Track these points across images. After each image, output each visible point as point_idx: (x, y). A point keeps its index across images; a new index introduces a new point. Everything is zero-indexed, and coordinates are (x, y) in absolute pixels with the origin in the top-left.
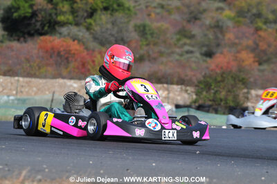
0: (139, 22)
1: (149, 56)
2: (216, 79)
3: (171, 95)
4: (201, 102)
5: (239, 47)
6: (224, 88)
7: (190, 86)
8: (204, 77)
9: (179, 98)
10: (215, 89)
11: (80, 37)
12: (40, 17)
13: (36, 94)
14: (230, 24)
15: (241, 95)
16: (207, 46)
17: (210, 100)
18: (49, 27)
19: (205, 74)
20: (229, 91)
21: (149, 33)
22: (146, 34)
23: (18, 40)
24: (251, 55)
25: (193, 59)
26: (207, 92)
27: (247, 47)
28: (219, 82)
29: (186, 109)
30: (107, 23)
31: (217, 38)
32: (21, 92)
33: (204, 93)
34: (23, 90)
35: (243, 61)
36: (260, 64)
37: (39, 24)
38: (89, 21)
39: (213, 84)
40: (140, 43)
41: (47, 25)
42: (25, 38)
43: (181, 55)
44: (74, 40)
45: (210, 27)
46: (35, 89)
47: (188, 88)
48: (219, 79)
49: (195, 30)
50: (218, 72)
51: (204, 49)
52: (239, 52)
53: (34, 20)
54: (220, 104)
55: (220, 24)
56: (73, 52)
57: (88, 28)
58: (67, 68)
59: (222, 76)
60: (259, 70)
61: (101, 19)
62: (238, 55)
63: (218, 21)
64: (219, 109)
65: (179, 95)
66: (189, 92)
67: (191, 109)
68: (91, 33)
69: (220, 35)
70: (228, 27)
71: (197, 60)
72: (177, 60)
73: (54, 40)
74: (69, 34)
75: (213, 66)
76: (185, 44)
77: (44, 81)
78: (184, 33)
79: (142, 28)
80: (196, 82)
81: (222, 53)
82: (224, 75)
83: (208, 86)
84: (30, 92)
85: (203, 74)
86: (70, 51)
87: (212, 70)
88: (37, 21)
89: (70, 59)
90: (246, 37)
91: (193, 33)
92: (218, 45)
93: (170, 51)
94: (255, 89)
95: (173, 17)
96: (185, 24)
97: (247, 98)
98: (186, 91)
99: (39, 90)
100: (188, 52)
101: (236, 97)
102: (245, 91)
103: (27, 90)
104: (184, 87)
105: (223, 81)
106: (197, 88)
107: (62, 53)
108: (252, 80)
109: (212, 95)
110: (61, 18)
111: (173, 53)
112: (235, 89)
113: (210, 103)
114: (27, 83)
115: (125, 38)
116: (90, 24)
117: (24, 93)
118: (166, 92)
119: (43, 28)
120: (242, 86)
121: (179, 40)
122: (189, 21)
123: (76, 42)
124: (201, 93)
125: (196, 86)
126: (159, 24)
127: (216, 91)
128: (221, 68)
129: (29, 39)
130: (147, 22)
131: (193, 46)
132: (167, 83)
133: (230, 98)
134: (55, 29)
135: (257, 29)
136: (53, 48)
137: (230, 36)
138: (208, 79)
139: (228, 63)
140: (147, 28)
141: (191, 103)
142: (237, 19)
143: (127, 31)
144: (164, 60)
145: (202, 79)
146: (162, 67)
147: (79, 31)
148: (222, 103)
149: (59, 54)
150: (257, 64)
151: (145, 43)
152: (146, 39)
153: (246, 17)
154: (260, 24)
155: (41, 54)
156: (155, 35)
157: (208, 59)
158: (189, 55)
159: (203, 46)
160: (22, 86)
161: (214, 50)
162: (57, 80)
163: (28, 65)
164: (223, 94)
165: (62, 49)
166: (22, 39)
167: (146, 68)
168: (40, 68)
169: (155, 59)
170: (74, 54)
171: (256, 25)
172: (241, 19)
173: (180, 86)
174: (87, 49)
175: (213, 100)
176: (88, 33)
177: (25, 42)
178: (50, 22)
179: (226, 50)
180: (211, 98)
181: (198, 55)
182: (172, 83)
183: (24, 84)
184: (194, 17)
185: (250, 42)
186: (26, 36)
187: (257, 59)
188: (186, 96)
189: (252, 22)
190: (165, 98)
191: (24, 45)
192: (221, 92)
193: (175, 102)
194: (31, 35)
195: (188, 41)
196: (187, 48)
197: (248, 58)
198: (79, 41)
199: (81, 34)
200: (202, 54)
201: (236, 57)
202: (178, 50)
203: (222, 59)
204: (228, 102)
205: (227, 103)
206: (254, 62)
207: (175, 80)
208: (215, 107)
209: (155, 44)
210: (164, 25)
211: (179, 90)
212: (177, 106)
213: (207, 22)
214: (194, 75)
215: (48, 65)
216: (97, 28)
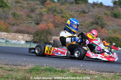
0: (13, 12)
1: (16, 24)
2: (40, 32)
3: (24, 37)
4: (35, 40)
5: (48, 22)
6: (43, 36)
8: (36, 31)
9: (27, 39)
14: (45, 13)
15: (49, 38)
16: (37, 21)
17: (38, 40)
20: (45, 37)
21: (16, 15)
22: (15, 16)
24: (53, 24)
25: (32, 25)
27: (51, 21)
28: (41, 33)
29: (30, 42)
31: (40, 18)
33: (36, 37)
35: (50, 26)
36: (55, 28)
39: (39, 34)
40: (13, 19)
43: (28, 24)
45: (38, 14)
47: (30, 35)
48: (41, 32)
50: (41, 30)
51: (36, 22)
52: (48, 23)
54: (41, 41)
55: (42, 13)
59: (43, 32)
60: (55, 30)
62: (48, 24)
63: (41, 12)
65: (27, 38)
67: (31, 43)
69: (41, 17)
70: (44, 14)
71: (33, 26)
72: (26, 26)
75: (39, 28)
76: (29, 20)
78: (29, 16)
79: (14, 14)
80: (33, 33)
81: (42, 23)
82: (43, 31)
83: (37, 35)
85: (36, 30)
87: (39, 29)
90: (51, 18)
91: (32, 16)
92: (41, 21)
93: (24, 22)
94: (54, 36)
95: (25, 10)
96: (29, 13)
97: (51, 39)
98: (30, 36)
100: (30, 23)
101: (47, 39)
102: (50, 37)
104: (29, 35)
105: (43, 33)
108: (53, 33)
111: (25, 23)
113: (38, 41)
115: (8, 17)
118: (23, 37)
120: (50, 35)
121: (27, 18)
122: (31, 12)
124: (35, 37)
125: (33, 35)
126: (20, 13)
127: (40, 37)
128: (42, 29)
130: (16, 12)
131: (32, 21)
132: (23, 33)
133: (45, 39)
135: (55, 15)
137: (45, 17)
138: (38, 32)
139: (45, 27)
140: (16, 14)
141: (31, 40)
142: (48, 12)
143: (9, 15)
144: (22, 25)
145: (35, 32)
146: (21, 28)
148: (42, 41)
150: (54, 27)
151: (15, 19)
152: (15, 18)
153: (51, 11)
154: (56, 14)
156: (18, 16)
157: (37, 26)
158: (31, 24)
159: (36, 21)
161: (39, 22)
164: (43, 38)
167: (15, 28)
169: (18, 25)
171: (54, 14)
172: (49, 12)
173: (27, 35)
175: (39, 40)
179: (43, 22)
181: (34, 24)
182: (25, 34)
184: (33, 11)
185: (52, 20)
187: (54, 26)
188: (29, 38)
189: (53, 13)
190: (22, 38)
193: (26, 40)
195: (30, 19)
196: (30, 21)
197: (51, 26)
200: (35, 24)
201: (47, 25)
202: (27, 22)
203: (42, 26)
205: (44, 41)
206: (53, 27)
207: (26, 32)
208: (40, 42)
209: (19, 20)
210: (22, 13)
211: (27, 36)
212: (27, 42)
213: (37, 12)
214: (33, 31)
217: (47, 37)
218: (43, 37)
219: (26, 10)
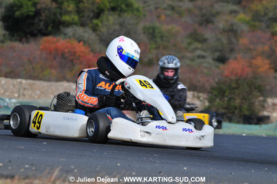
0: (148, 24)
2: (230, 86)
4: (214, 109)
5: (255, 53)
6: (238, 96)
7: (202, 92)
8: (218, 83)
10: (230, 96)
11: (86, 39)
12: (43, 17)
13: (39, 97)
14: (245, 28)
15: (257, 103)
16: (220, 51)
17: (224, 108)
18: (53, 27)
19: (219, 80)
20: (244, 98)
21: (158, 35)
22: (156, 37)
23: (20, 40)
24: (267, 62)
25: (205, 65)
26: (220, 99)
27: (263, 53)
28: (234, 89)
30: (114, 24)
31: (231, 43)
32: (24, 95)
33: (218, 100)
34: (25, 93)
35: (258, 67)
36: (276, 71)
37: (42, 24)
38: (95, 21)
39: (227, 91)
40: (150, 46)
41: (51, 25)
42: (27, 38)
43: (193, 60)
44: (79, 42)
45: (224, 31)
46: (38, 92)
47: (200, 94)
48: (234, 85)
49: (208, 34)
50: (233, 78)
51: (217, 54)
52: (254, 58)
53: (37, 20)
54: (234, 113)
55: (235, 28)
56: (78, 54)
57: (95, 29)
58: (71, 71)
59: (237, 83)
60: (275, 78)
61: (108, 20)
62: (253, 61)
63: (232, 25)
64: (233, 118)
66: (201, 98)
68: (97, 35)
69: (233, 40)
70: (242, 31)
71: (209, 66)
72: (188, 65)
73: (58, 41)
74: (74, 35)
75: (226, 73)
76: (197, 48)
77: (48, 84)
78: (196, 37)
79: (151, 31)
80: (208, 88)
81: (235, 59)
82: (239, 82)
83: (222, 93)
84: (33, 95)
85: (217, 80)
86: (75, 52)
87: (226, 76)
88: (40, 21)
89: (75, 61)
90: (262, 43)
91: (206, 36)
92: (232, 50)
94: (271, 98)
95: (184, 19)
96: (196, 26)
97: (263, 107)
98: (198, 98)
99: (42, 93)
100: (199, 57)
101: (251, 105)
102: (261, 98)
103: (30, 93)
104: (196, 94)
105: (238, 88)
106: (210, 95)
107: (66, 55)
108: (268, 87)
109: (226, 102)
110: (66, 18)
112: (250, 97)
113: (223, 111)
114: (30, 85)
116: (97, 25)
117: (27, 97)
119: (47, 28)
120: (258, 94)
121: (190, 44)
122: (201, 24)
123: (81, 43)
124: (214, 100)
125: (209, 92)
126: (169, 27)
127: (230, 99)
128: (236, 74)
129: (32, 40)
130: (157, 24)
131: (205, 51)
133: (245, 106)
134: (59, 29)
135: (274, 34)
136: (57, 49)
137: (244, 41)
138: (222, 86)
139: (243, 69)
140: (157, 31)
142: (252, 23)
143: (136, 33)
145: (215, 85)
147: (85, 32)
148: (237, 112)
149: (63, 56)
150: (272, 71)
151: (154, 46)
152: (156, 42)
153: (262, 21)
155: (44, 55)
156: (165, 39)
157: (221, 65)
158: (200, 60)
159: (216, 50)
160: (25, 89)
161: (227, 55)
162: (62, 83)
163: (31, 67)
165: (66, 50)
166: (24, 40)
168: (43, 70)
170: (79, 56)
171: (273, 30)
172: (256, 23)
173: (192, 93)
174: (93, 51)
175: (227, 108)
176: (94, 35)
177: (28, 42)
178: (54, 22)
179: (239, 56)
180: (225, 106)
181: (210, 60)
183: (27, 87)
184: (207, 20)
185: (266, 48)
186: (29, 36)
187: (273, 66)
188: (198, 103)
189: (268, 27)
191: (26, 45)
192: (235, 99)
194: (34, 35)
195: (199, 45)
196: (198, 52)
197: (263, 65)
198: (85, 42)
199: (86, 35)
200: (214, 59)
201: (251, 63)
202: (189, 55)
203: (236, 65)
204: (243, 110)
205: (241, 111)
206: (270, 68)
208: (230, 115)
209: (165, 47)
210: (175, 28)
211: (190, 96)
213: (221, 25)
214: (208, 81)
215: (51, 67)
216: (104, 30)
217: (253, 101)
218: (238, 101)
219: (187, 19)
